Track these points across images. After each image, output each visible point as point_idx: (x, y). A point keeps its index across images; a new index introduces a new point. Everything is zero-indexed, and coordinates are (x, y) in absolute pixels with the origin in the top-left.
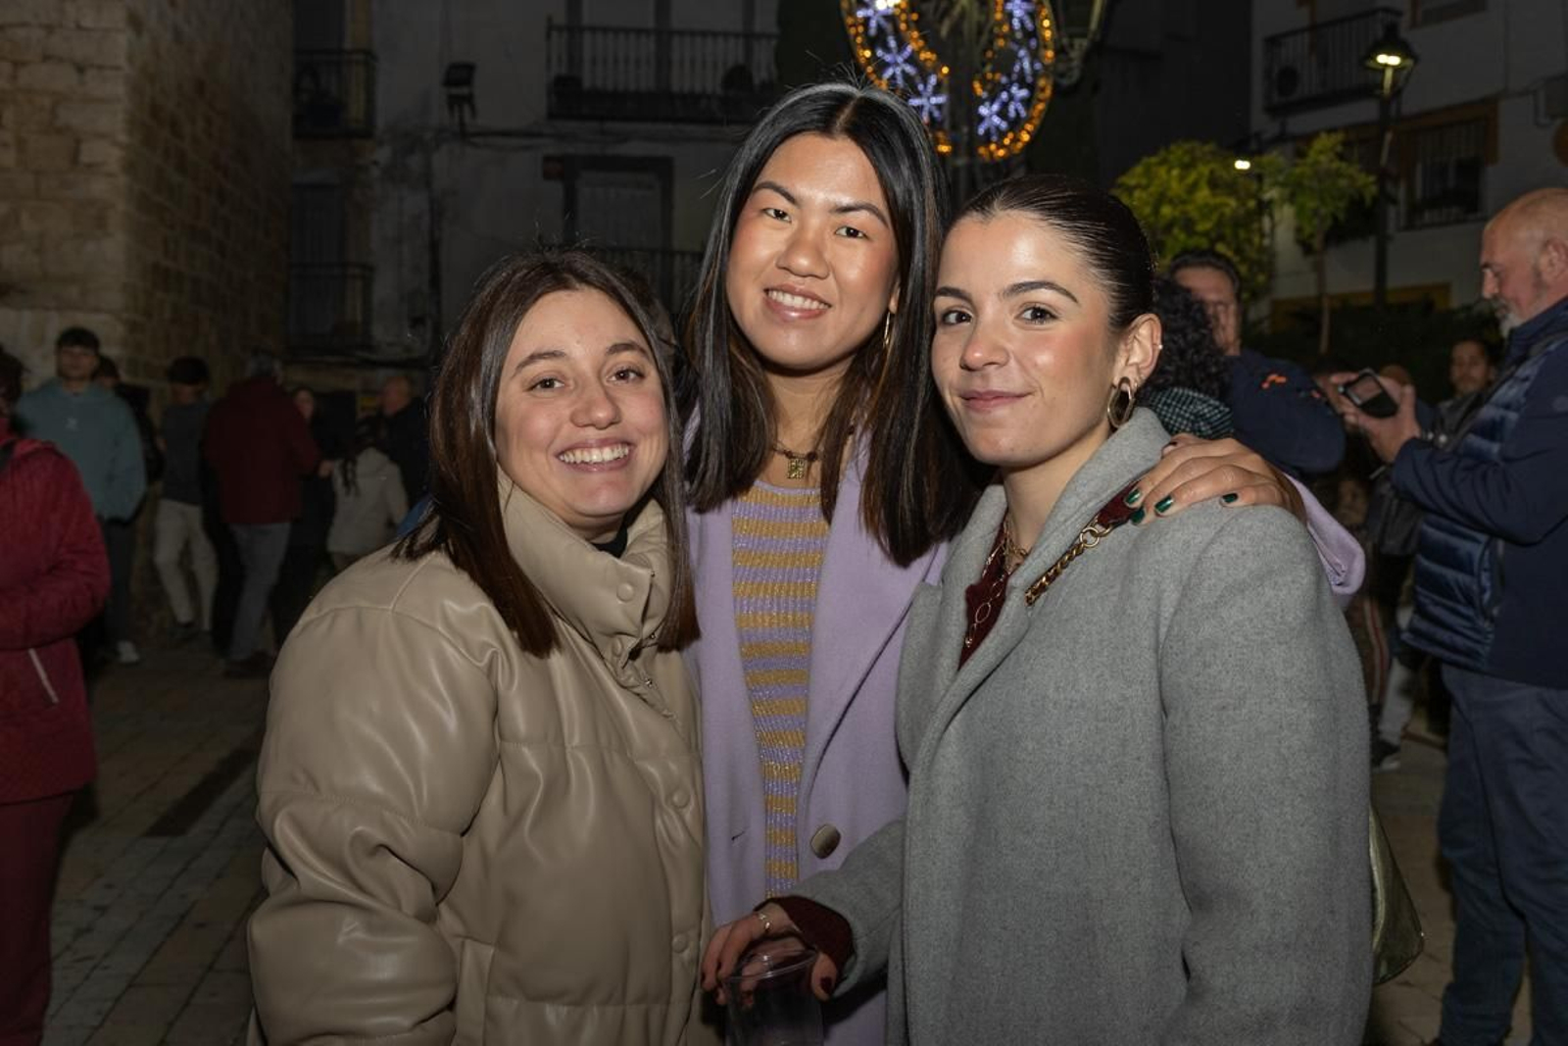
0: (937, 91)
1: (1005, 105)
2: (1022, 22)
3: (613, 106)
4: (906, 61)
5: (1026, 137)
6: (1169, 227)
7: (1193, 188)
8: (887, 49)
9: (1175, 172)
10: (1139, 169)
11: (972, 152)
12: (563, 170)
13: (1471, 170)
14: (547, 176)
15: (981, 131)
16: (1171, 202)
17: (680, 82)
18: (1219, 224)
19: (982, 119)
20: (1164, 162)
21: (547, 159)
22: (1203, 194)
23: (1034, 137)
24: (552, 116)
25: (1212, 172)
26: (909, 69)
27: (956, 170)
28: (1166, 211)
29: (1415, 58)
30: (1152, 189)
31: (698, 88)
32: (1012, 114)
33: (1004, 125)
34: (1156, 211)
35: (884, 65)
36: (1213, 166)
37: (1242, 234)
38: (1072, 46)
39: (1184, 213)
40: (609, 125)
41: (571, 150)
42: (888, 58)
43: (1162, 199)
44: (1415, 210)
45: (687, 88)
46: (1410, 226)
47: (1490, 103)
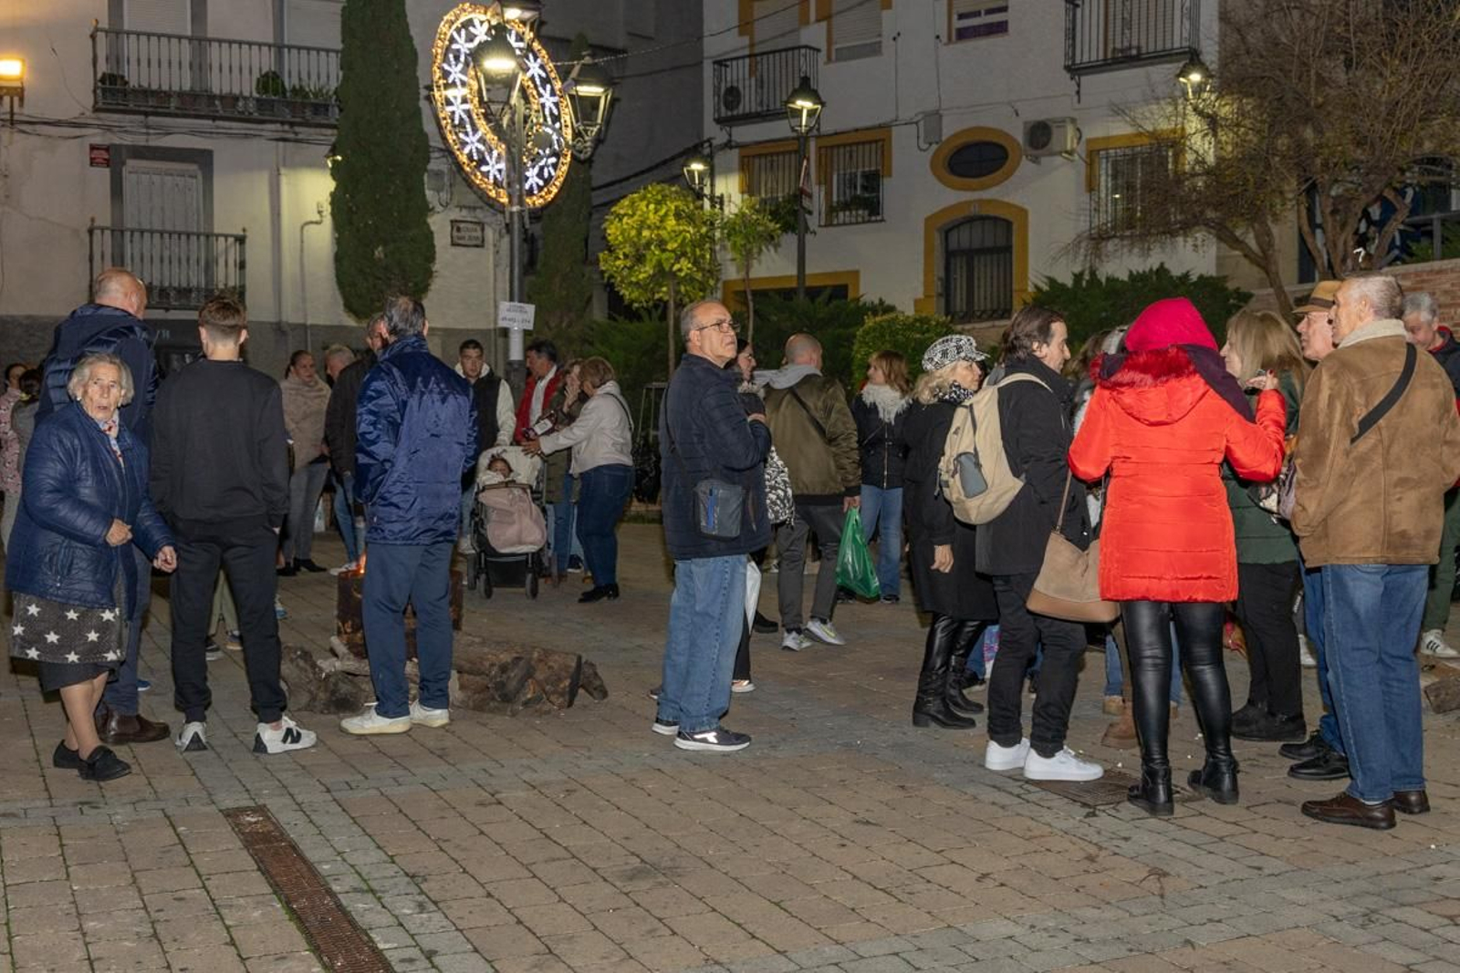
0: (498, 162)
1: (542, 169)
2: (551, 110)
3: (154, 103)
4: (479, 141)
5: (555, 190)
6: (648, 245)
7: (662, 220)
8: (466, 134)
9: (652, 207)
10: (626, 202)
11: (521, 203)
12: (109, 158)
13: (873, 181)
14: (93, 162)
15: (527, 186)
16: (649, 227)
17: (219, 84)
18: (682, 244)
19: (527, 178)
20: (643, 198)
21: (93, 148)
22: (671, 222)
23: (561, 190)
24: (96, 110)
25: (676, 207)
26: (481, 147)
27: (512, 214)
28: (646, 233)
29: (823, 104)
30: (636, 218)
31: (236, 91)
32: (546, 175)
33: (541, 183)
34: (639, 233)
35: (464, 144)
36: (679, 203)
37: (698, 252)
38: (586, 131)
39: (658, 235)
40: (152, 119)
41: (116, 140)
42: (467, 139)
43: (642, 225)
44: (832, 210)
45: (226, 90)
46: (829, 224)
47: (886, 127)
